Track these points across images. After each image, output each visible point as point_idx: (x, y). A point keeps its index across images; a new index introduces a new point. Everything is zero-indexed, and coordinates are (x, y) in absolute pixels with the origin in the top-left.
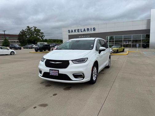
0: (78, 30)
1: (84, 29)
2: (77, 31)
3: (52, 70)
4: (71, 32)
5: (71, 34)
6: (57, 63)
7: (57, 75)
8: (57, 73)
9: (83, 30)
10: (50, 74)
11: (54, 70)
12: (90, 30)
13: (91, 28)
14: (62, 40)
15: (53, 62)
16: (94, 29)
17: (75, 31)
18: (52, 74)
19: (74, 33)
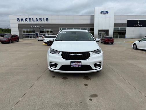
0: (30, 19)
1: (37, 19)
2: (28, 20)
3: (74, 62)
4: (21, 20)
5: (21, 22)
6: (78, 54)
7: (80, 66)
8: (80, 65)
9: (35, 19)
10: (72, 66)
11: (77, 62)
12: (43, 20)
13: (44, 18)
14: (10, 29)
15: (74, 54)
16: (47, 20)
17: (26, 19)
18: (74, 66)
19: (24, 22)
